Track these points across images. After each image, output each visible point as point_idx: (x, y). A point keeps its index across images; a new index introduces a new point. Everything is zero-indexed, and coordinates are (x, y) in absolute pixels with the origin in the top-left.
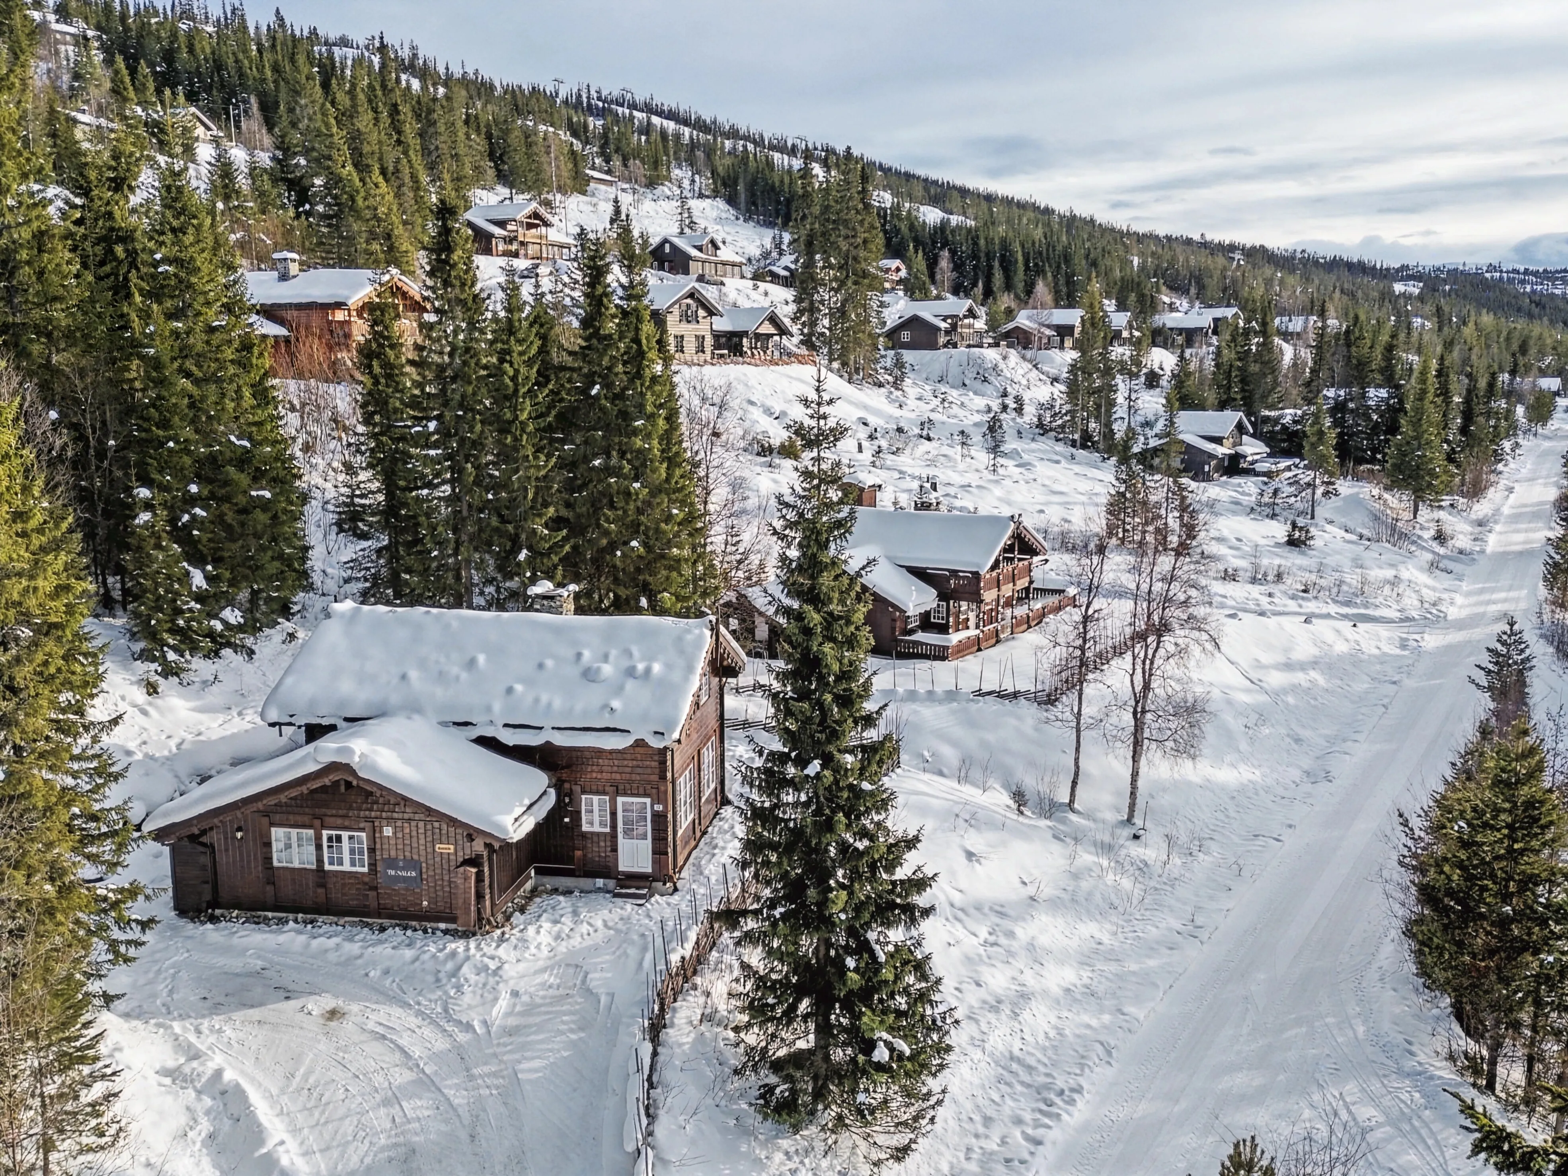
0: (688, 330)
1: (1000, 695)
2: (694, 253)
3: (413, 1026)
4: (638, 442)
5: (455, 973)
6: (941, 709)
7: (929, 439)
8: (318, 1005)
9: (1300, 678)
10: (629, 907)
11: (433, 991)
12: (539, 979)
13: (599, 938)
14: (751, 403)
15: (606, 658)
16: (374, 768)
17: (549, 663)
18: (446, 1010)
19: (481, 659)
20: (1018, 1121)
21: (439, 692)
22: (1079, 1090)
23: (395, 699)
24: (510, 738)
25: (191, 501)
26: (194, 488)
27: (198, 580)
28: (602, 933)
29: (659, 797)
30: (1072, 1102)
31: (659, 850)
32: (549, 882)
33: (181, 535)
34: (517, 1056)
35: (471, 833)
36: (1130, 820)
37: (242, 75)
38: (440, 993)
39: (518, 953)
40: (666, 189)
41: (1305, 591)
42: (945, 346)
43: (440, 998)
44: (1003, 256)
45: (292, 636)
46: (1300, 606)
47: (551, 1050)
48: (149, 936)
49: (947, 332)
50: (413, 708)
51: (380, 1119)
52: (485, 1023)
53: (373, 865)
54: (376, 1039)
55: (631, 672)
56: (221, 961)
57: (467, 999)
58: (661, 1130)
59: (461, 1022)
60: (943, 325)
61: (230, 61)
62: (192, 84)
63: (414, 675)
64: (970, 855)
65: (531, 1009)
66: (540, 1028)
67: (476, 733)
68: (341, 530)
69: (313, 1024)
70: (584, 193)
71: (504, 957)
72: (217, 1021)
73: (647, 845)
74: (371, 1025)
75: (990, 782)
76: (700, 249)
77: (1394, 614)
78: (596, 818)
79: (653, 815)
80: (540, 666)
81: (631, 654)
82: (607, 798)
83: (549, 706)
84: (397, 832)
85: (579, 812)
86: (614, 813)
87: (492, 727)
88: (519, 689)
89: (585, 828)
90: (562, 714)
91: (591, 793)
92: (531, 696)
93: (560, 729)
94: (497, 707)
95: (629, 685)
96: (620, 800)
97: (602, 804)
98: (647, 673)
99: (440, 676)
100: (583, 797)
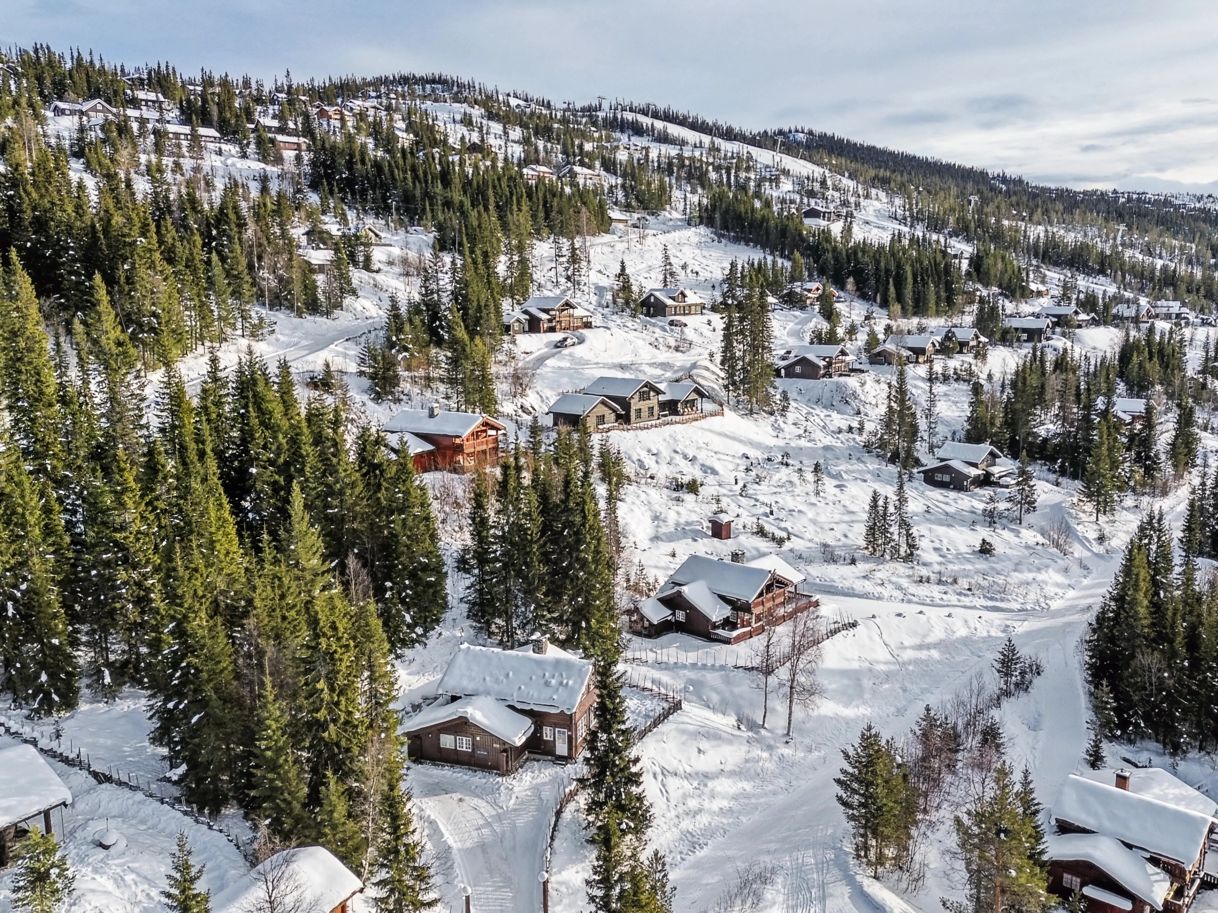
0: (644, 405)
1: (746, 669)
2: (669, 302)
3: (485, 806)
4: (583, 555)
6: (716, 674)
7: (787, 465)
8: (456, 796)
9: (923, 655)
10: (558, 769)
11: (491, 795)
12: (525, 793)
13: (546, 780)
14: (676, 452)
15: (553, 677)
16: (474, 719)
17: (534, 677)
18: (495, 801)
19: (511, 674)
20: (681, 853)
21: (496, 686)
22: (706, 844)
23: (481, 689)
24: (519, 706)
25: (406, 587)
26: (407, 582)
27: (408, 619)
28: (549, 778)
29: (570, 730)
30: (702, 848)
31: (570, 749)
32: (533, 756)
33: (403, 602)
34: (516, 818)
35: (504, 743)
36: (788, 734)
37: (394, 179)
38: (493, 795)
39: (519, 783)
40: (667, 214)
41: (969, 590)
42: (824, 376)
43: (493, 797)
44: (898, 273)
45: (440, 634)
46: (959, 601)
47: (527, 817)
48: (409, 772)
49: (825, 368)
50: (488, 693)
51: (475, 834)
52: (507, 807)
53: (473, 749)
54: (474, 809)
55: (561, 683)
56: (426, 779)
57: (502, 798)
58: (556, 844)
59: (500, 806)
60: (822, 363)
61: (386, 169)
62: (363, 185)
63: (488, 678)
64: (700, 751)
65: (522, 803)
66: (524, 810)
67: (508, 703)
68: (459, 570)
69: (455, 802)
70: (607, 232)
71: (514, 784)
72: (426, 799)
73: (566, 746)
74: (472, 805)
75: (728, 711)
76: (673, 299)
77: (1015, 606)
78: (548, 735)
79: (568, 735)
80: (531, 679)
81: (562, 676)
82: (552, 728)
83: (533, 695)
84: (481, 739)
85: (543, 732)
86: (554, 734)
87: (513, 702)
88: (523, 688)
89: (545, 738)
90: (537, 699)
91: (547, 726)
92: (527, 691)
93: (536, 705)
94: (515, 694)
95: (560, 689)
96: (557, 729)
97: (550, 730)
98: (567, 684)
99: (497, 680)
100: (544, 727)
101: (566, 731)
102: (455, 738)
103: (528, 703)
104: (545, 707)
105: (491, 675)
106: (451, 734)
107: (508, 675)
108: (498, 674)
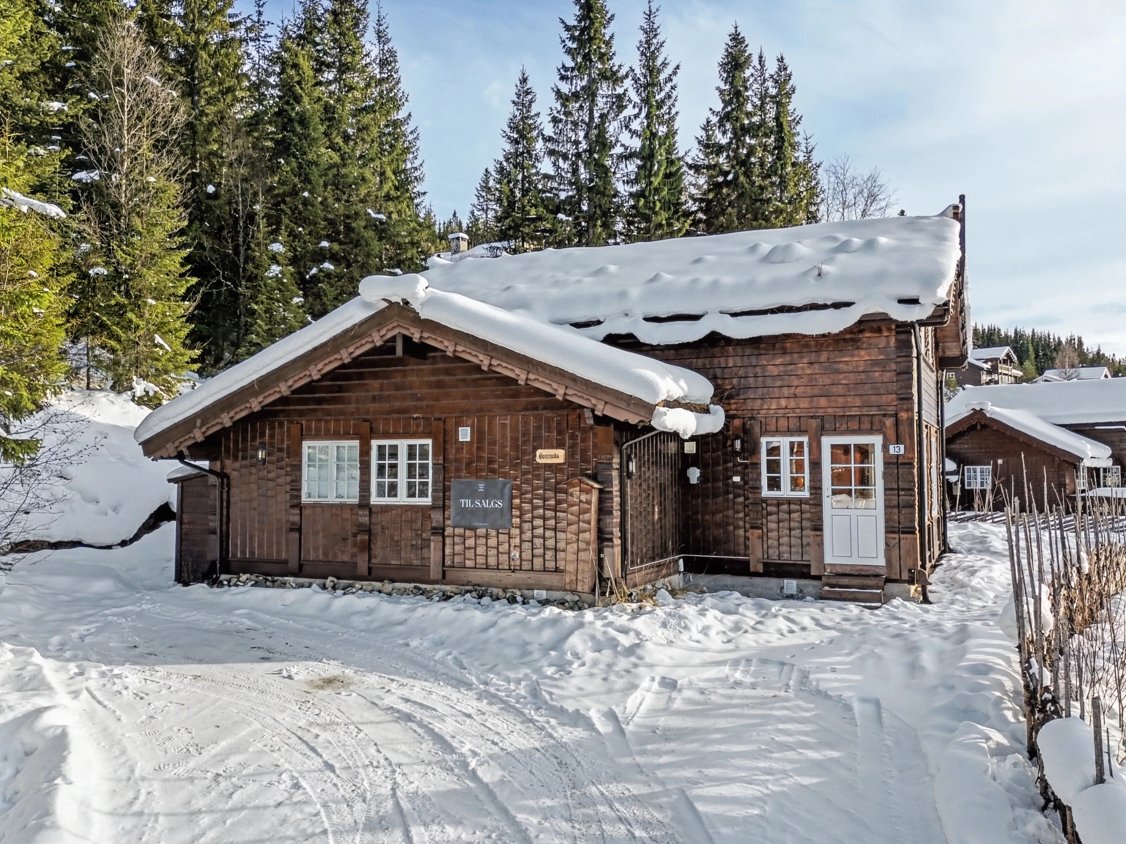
3: (469, 711)
5: (558, 644)
11: (515, 668)
12: (712, 673)
13: (812, 636)
17: (710, 258)
18: (535, 693)
24: (653, 335)
34: (688, 773)
38: (525, 671)
39: (670, 634)
43: (526, 676)
47: (769, 772)
49: (989, 372)
52: (612, 716)
53: (440, 493)
54: (396, 721)
57: (578, 682)
59: (562, 711)
65: (705, 710)
67: (602, 331)
69: (291, 692)
71: (645, 632)
74: (389, 700)
78: (785, 475)
79: (887, 464)
80: (697, 261)
81: (835, 239)
82: (805, 439)
83: (715, 285)
84: (478, 435)
85: (756, 465)
86: (816, 465)
87: (627, 320)
88: (667, 277)
89: (765, 493)
90: (736, 290)
91: (777, 432)
92: (685, 280)
93: (734, 315)
94: (635, 293)
95: (841, 257)
96: (827, 442)
97: (796, 449)
98: (870, 245)
99: (556, 283)
100: (764, 440)
101: (876, 440)
102: (365, 452)
103: (696, 318)
104: (780, 315)
105: (534, 280)
106: (346, 436)
107: (600, 272)
108: (560, 275)
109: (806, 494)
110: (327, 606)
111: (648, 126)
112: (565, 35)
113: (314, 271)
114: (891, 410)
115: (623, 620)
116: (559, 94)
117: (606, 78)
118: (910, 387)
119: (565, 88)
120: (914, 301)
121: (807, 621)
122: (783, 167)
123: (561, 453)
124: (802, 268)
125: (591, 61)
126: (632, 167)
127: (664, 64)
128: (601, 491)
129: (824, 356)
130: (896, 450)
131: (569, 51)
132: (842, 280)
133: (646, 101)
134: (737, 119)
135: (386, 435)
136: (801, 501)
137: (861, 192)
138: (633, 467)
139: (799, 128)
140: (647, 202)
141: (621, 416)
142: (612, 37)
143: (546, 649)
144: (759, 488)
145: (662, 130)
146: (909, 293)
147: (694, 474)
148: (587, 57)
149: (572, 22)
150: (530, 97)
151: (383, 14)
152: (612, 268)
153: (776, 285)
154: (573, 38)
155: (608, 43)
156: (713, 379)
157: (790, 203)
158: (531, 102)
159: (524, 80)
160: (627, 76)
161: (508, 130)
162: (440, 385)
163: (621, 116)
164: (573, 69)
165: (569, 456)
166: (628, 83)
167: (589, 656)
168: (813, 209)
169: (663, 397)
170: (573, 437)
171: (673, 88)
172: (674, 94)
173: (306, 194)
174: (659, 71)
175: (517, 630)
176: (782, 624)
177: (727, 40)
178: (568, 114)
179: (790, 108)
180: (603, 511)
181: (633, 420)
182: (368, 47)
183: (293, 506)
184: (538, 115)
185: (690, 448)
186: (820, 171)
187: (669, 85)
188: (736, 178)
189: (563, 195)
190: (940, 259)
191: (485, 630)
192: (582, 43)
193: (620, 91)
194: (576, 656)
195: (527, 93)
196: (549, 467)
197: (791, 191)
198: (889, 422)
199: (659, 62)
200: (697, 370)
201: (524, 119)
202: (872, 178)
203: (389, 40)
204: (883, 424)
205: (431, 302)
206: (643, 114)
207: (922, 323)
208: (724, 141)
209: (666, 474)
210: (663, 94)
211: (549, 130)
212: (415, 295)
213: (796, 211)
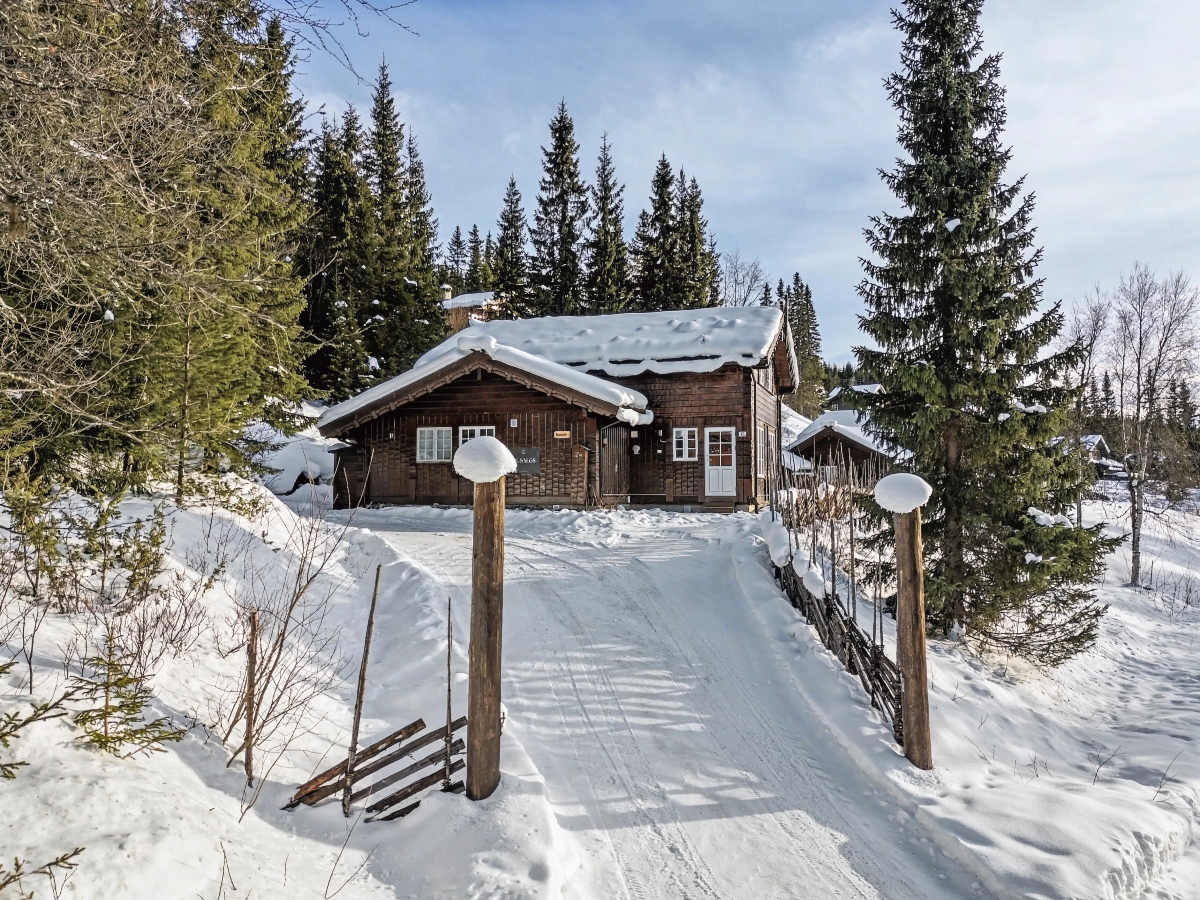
5: (571, 523)
8: (449, 534)
10: (718, 515)
11: (551, 532)
12: (646, 534)
15: (693, 322)
17: (646, 327)
18: (563, 538)
24: (615, 371)
29: (743, 425)
31: (742, 475)
38: (557, 532)
39: (625, 520)
43: (558, 534)
52: (601, 544)
55: (715, 326)
57: (583, 535)
59: (577, 542)
63: (536, 340)
67: (587, 367)
71: (613, 519)
78: (686, 449)
79: (738, 442)
80: (639, 329)
81: (715, 319)
82: (696, 429)
83: (648, 344)
84: (522, 424)
85: (671, 444)
86: (701, 443)
87: (600, 362)
88: (622, 338)
89: (675, 459)
90: (660, 347)
91: (682, 426)
92: (632, 340)
93: (659, 361)
94: (604, 347)
95: (716, 331)
96: (708, 431)
97: (691, 435)
98: (732, 324)
99: (557, 340)
100: (675, 430)
101: (732, 430)
102: (455, 433)
103: (638, 362)
104: (683, 362)
105: (542, 337)
106: (444, 425)
107: (582, 333)
108: (558, 334)
109: (696, 459)
110: (441, 515)
111: (604, 226)
112: (546, 159)
113: (369, 321)
114: (740, 413)
115: (603, 514)
116: (541, 200)
117: (574, 191)
118: (750, 400)
119: (545, 196)
120: (750, 356)
121: (694, 520)
122: (695, 256)
123: (568, 433)
124: (694, 336)
125: (563, 177)
126: (590, 252)
127: (614, 184)
128: (590, 452)
129: (706, 384)
130: (743, 434)
131: (549, 170)
132: (716, 343)
133: (602, 209)
134: (664, 221)
135: (468, 424)
136: (694, 463)
137: (747, 274)
138: (605, 441)
139: (705, 229)
140: (602, 279)
141: (601, 412)
142: (577, 161)
143: (565, 526)
144: (671, 456)
145: (612, 229)
146: (748, 351)
147: (637, 449)
148: (560, 174)
149: (550, 149)
150: (517, 197)
151: (413, 136)
152: (590, 331)
153: (681, 345)
154: (550, 161)
155: (575, 165)
156: (647, 396)
157: (699, 280)
158: (518, 200)
159: (513, 185)
160: (588, 189)
161: (501, 220)
162: (499, 396)
163: (584, 217)
164: (550, 183)
165: (573, 434)
166: (589, 194)
167: (587, 528)
168: (715, 285)
169: (623, 403)
170: (575, 424)
171: (620, 201)
172: (621, 205)
173: (364, 267)
174: (610, 189)
175: (549, 519)
176: (682, 521)
177: (658, 164)
178: (547, 214)
179: (700, 215)
180: (591, 462)
181: (608, 414)
182: (402, 160)
183: (411, 465)
184: (523, 210)
185: (634, 434)
186: (720, 259)
187: (618, 198)
188: (663, 262)
189: (544, 272)
190: (765, 334)
191: (532, 520)
192: (557, 165)
193: (583, 199)
194: (581, 527)
195: (515, 194)
196: (562, 440)
197: (699, 274)
198: (739, 420)
199: (611, 182)
200: (639, 391)
201: (512, 212)
202: (755, 266)
203: (417, 155)
204: (735, 421)
205: (498, 351)
206: (600, 217)
207: (754, 367)
208: (655, 235)
209: (623, 449)
210: (613, 205)
211: (534, 226)
212: (490, 348)
213: (704, 285)
